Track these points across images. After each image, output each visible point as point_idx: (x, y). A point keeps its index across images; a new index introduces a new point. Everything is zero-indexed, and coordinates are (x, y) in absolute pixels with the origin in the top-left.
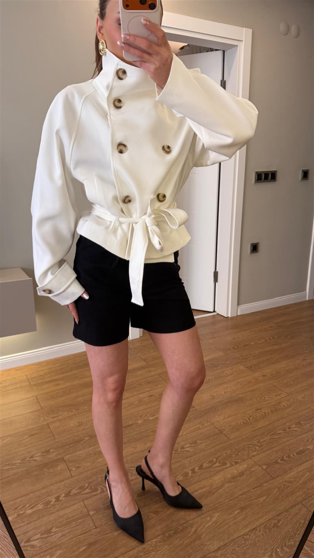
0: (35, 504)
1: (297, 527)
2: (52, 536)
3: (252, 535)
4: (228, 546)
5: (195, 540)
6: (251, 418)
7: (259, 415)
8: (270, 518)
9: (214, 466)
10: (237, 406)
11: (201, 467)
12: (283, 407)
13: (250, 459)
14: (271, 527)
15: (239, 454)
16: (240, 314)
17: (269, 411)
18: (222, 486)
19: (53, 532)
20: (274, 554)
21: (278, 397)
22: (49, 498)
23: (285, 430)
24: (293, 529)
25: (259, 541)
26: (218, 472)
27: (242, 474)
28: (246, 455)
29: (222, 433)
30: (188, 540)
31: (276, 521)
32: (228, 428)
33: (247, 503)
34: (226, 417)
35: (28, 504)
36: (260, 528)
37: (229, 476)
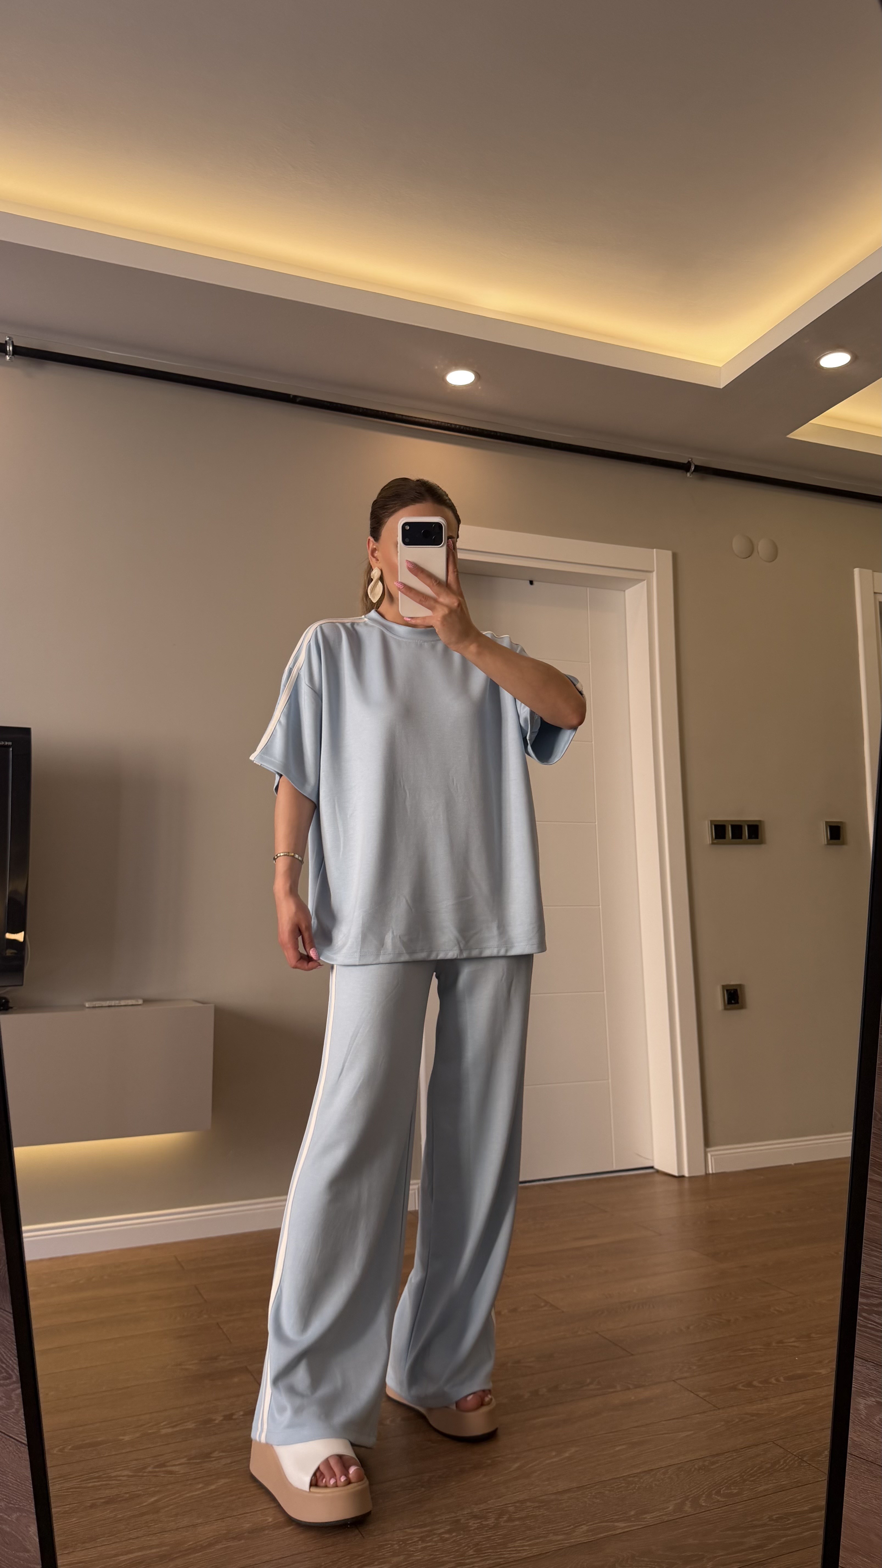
0: (179, 1422)
1: (751, 1472)
2: (212, 1461)
3: (646, 1477)
4: (588, 1488)
5: (516, 1478)
6: (691, 1327)
8: (694, 1459)
9: (585, 1388)
10: (663, 1310)
11: (554, 1389)
12: (776, 1312)
13: (672, 1383)
14: (693, 1469)
15: (649, 1375)
16: (714, 1172)
19: (214, 1457)
20: (688, 1503)
21: (769, 1298)
23: (768, 1345)
24: (743, 1474)
25: (658, 1486)
26: (592, 1397)
27: (647, 1401)
28: (662, 1376)
29: (616, 1345)
30: (502, 1478)
31: (706, 1463)
32: (632, 1338)
33: (648, 1438)
34: (632, 1324)
35: (164, 1422)
36: (667, 1470)
37: (617, 1401)
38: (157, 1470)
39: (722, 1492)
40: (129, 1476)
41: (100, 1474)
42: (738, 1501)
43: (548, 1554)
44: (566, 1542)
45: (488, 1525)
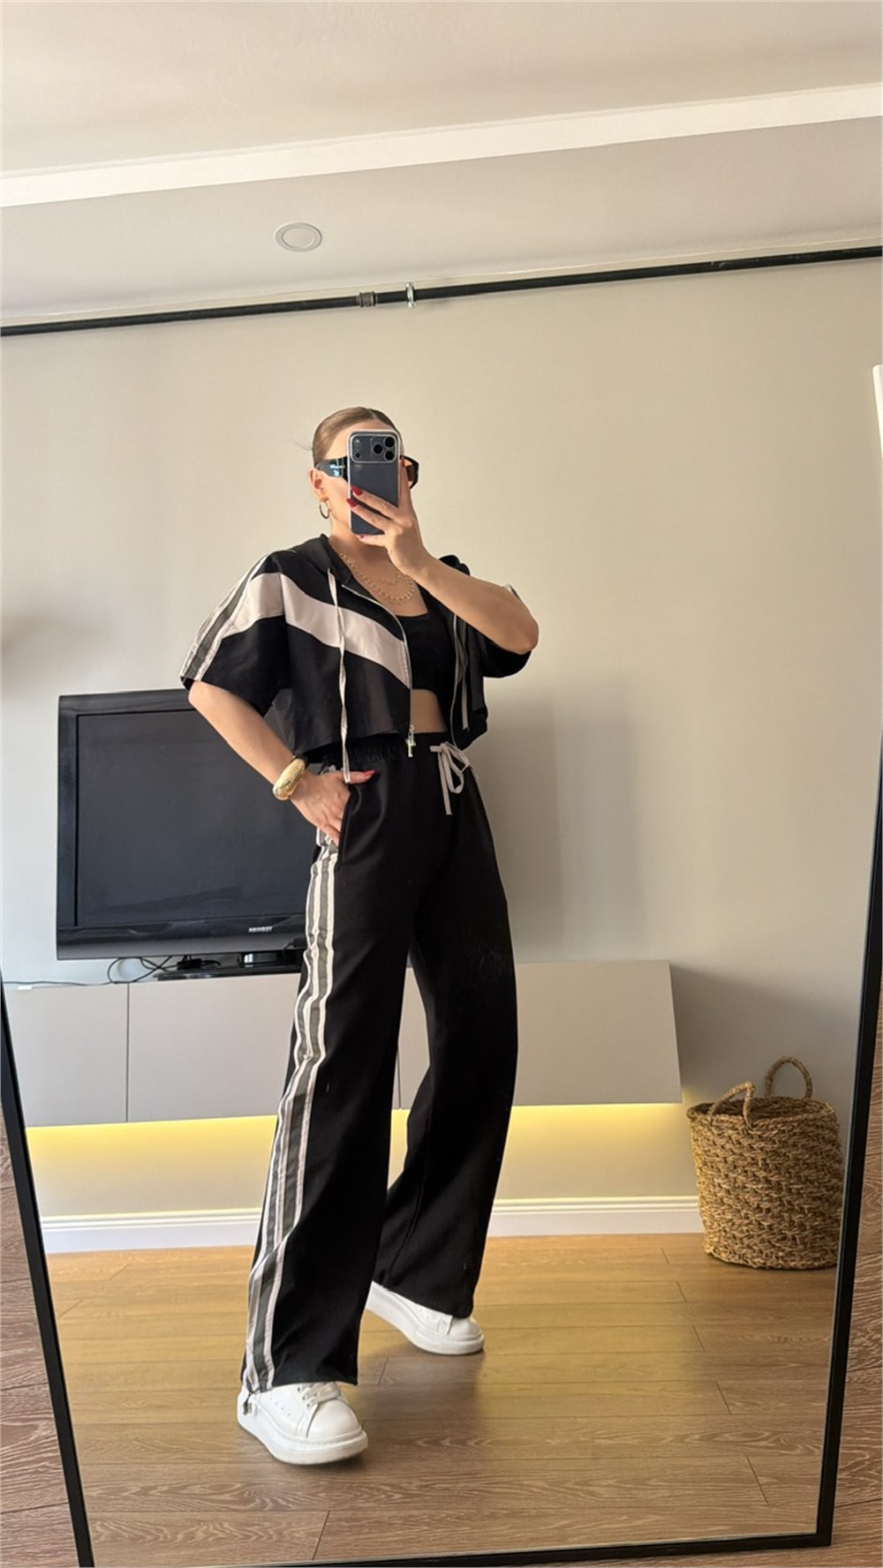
38: (579, 1487)
40: (545, 1489)
41: (511, 1479)
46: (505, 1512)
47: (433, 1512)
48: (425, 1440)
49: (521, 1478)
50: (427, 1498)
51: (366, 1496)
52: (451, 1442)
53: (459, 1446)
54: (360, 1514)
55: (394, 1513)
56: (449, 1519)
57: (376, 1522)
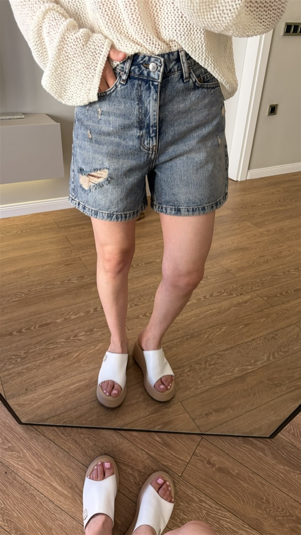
0: (78, 312)
1: (290, 340)
3: (254, 342)
4: (235, 348)
5: (207, 343)
6: (255, 263)
7: (262, 261)
8: (269, 332)
9: (222, 295)
10: (243, 253)
11: (211, 295)
12: (284, 255)
13: (253, 293)
14: (269, 338)
15: (244, 288)
16: (249, 179)
17: (271, 258)
18: (230, 309)
19: (94, 332)
20: (271, 356)
21: (281, 248)
22: (88, 309)
23: (284, 273)
24: (288, 341)
25: (259, 347)
26: (226, 299)
27: (246, 302)
28: (249, 289)
29: (229, 272)
30: (202, 343)
31: (274, 335)
32: (234, 269)
33: (250, 322)
34: (233, 261)
35: (72, 312)
36: (260, 339)
37: (236, 302)
38: (74, 338)
39: (282, 350)
40: (63, 342)
41: (53, 341)
42: (288, 355)
43: (227, 383)
44: (232, 376)
45: (202, 368)
46: (57, 356)
47: (34, 363)
48: (16, 331)
49: (56, 340)
50: (30, 357)
51: (8, 363)
52: (26, 330)
53: (29, 331)
54: (11, 372)
55: (22, 367)
56: (41, 364)
57: (18, 373)
